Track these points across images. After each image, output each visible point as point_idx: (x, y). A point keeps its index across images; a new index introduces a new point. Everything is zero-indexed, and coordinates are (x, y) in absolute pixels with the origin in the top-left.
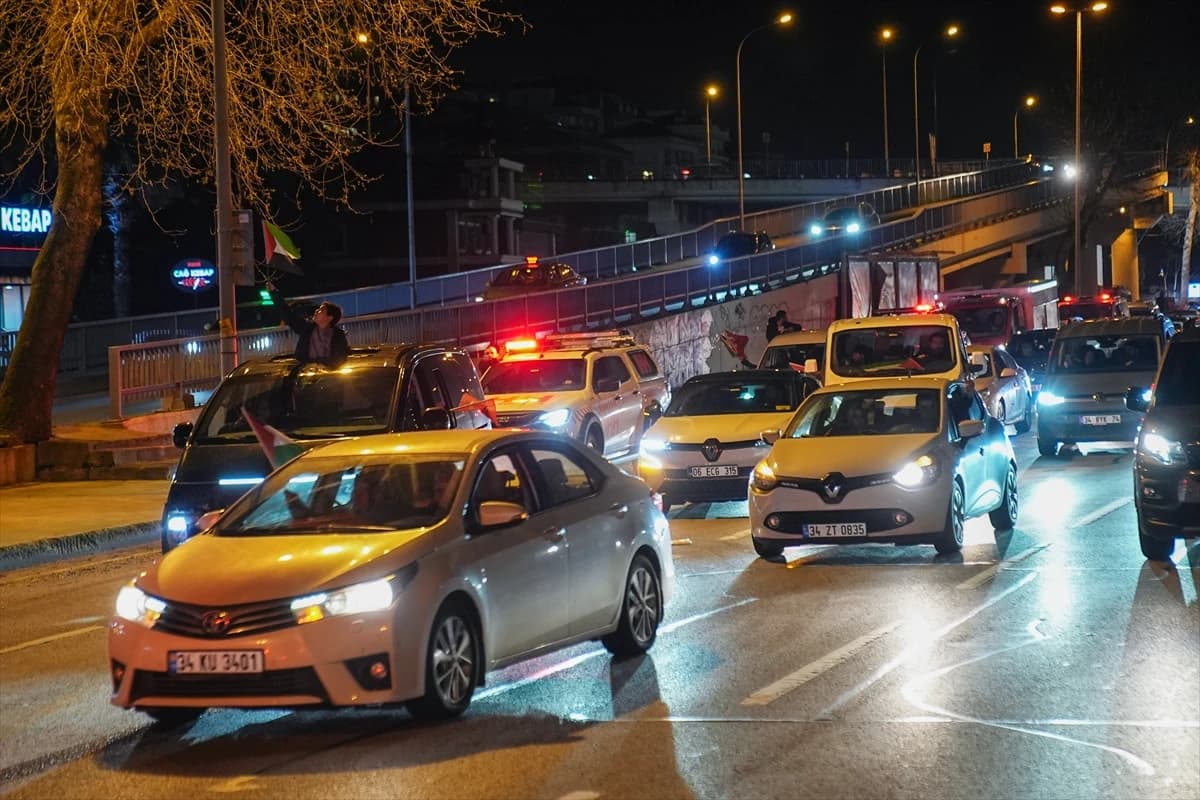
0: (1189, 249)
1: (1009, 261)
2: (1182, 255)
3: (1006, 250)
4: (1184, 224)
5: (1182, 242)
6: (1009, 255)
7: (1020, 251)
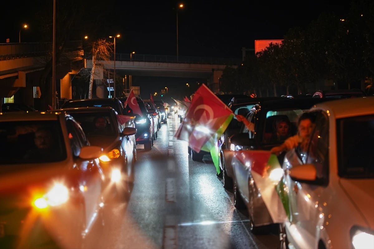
0: (92, 84)
1: (17, 80)
2: (89, 86)
3: (15, 74)
4: (90, 73)
5: (89, 81)
6: (17, 77)
7: (22, 75)
